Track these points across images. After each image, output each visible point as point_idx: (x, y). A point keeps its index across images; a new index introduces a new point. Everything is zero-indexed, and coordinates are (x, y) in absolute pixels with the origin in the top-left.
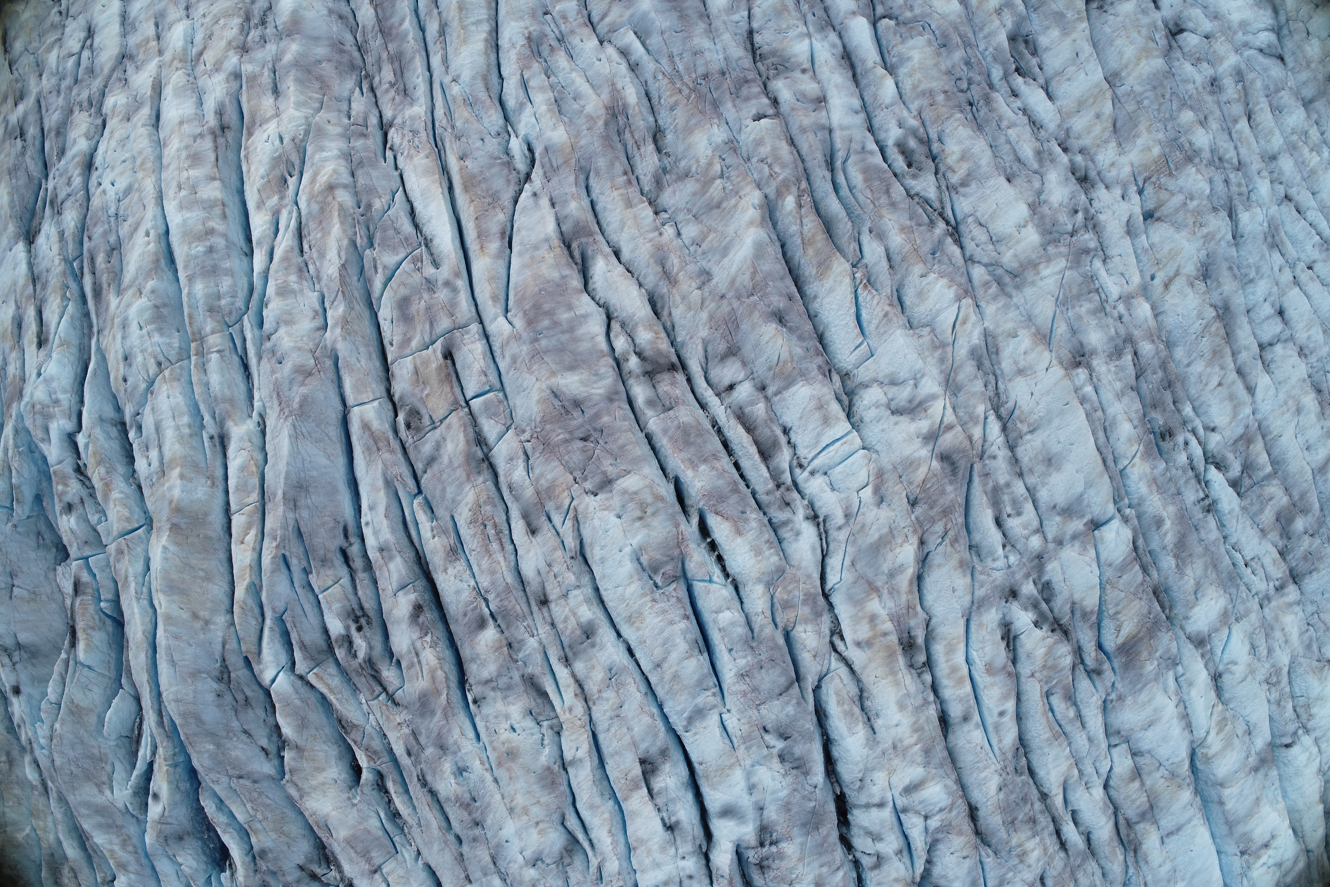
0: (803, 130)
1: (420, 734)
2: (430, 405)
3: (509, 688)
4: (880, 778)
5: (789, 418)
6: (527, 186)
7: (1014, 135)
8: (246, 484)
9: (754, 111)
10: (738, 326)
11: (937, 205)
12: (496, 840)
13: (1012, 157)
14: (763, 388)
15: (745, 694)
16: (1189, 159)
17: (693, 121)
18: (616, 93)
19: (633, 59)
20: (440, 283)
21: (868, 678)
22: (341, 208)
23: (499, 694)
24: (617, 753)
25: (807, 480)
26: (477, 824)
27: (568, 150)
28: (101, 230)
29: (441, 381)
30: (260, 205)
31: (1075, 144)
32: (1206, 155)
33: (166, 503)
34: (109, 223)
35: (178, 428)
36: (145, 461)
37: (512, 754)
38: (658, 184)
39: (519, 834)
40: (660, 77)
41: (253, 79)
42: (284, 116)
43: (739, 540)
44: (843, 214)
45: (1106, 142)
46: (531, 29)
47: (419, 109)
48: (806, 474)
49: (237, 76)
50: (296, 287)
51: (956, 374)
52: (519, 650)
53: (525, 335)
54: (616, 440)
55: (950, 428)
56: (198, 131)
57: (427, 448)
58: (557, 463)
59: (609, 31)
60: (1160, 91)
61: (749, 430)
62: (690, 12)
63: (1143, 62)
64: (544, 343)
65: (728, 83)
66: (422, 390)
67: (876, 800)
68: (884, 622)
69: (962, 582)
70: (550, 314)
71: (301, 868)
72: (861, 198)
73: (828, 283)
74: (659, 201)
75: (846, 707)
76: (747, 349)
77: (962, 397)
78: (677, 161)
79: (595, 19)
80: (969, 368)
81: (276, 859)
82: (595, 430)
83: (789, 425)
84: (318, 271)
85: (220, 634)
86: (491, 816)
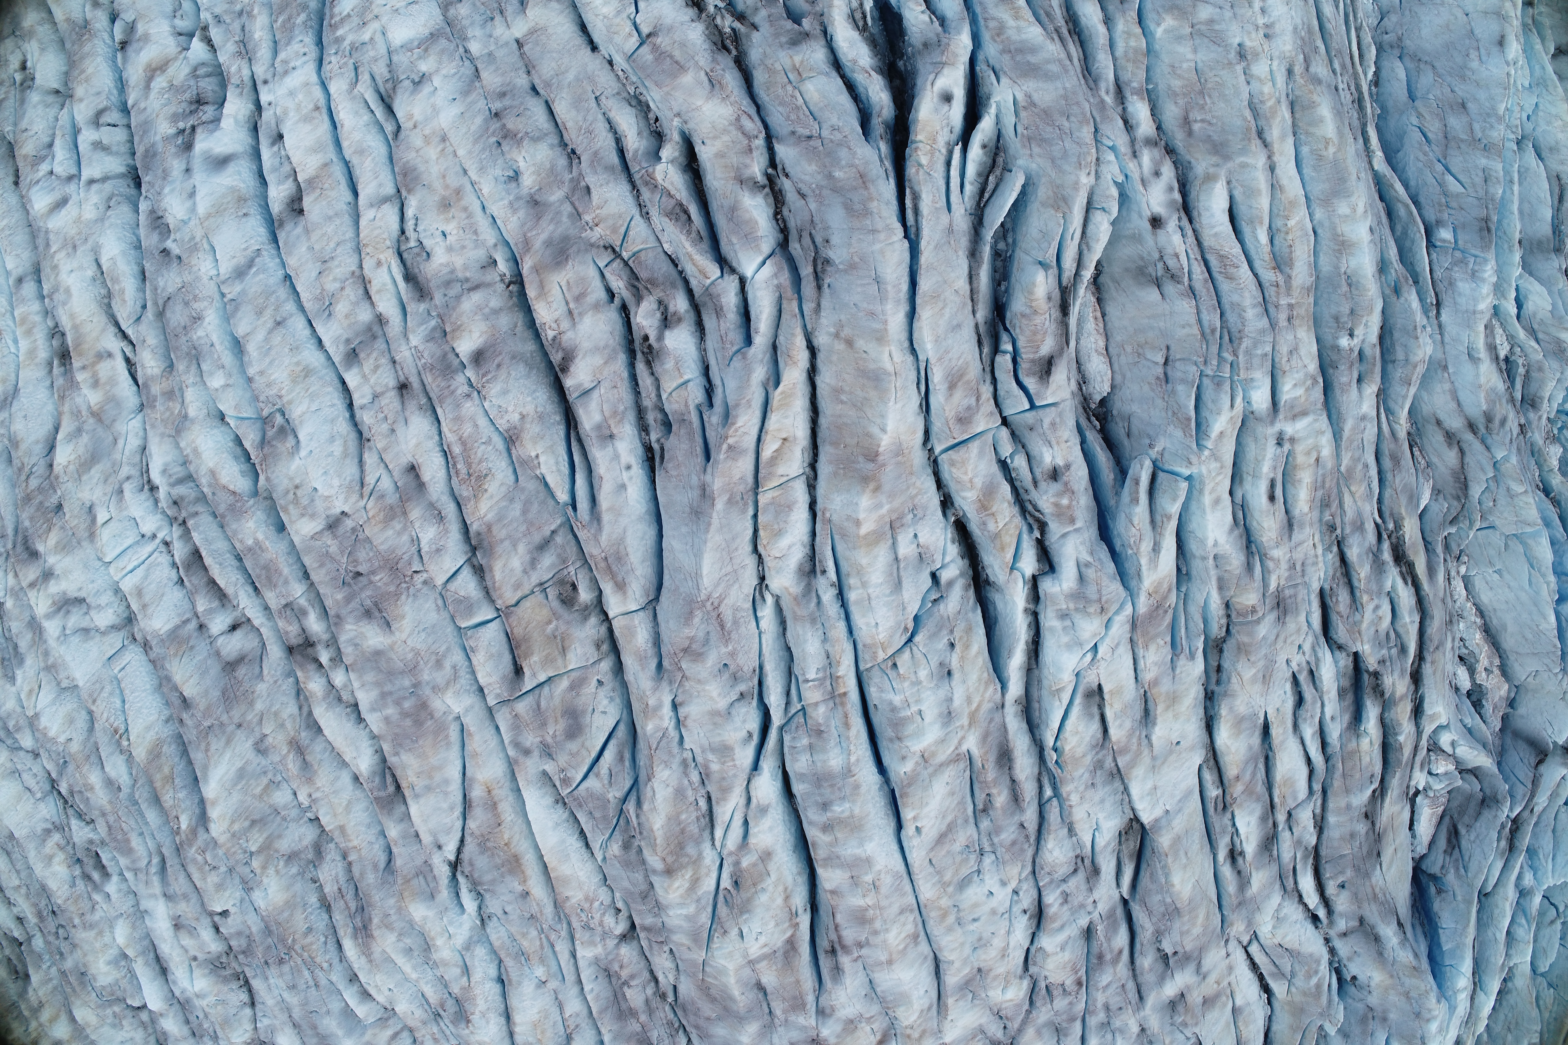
0: (185, 896)
1: (570, 216)
2: (545, 612)
3: (448, 284)
4: (89, 213)
5: (176, 595)
6: (452, 858)
8: (777, 514)
10: (223, 694)
11: (70, 811)
12: (470, 99)
14: (201, 627)
15: (195, 297)
17: (286, 914)
18: (366, 951)
19: (355, 988)
20: (536, 753)
21: (101, 320)
22: (653, 846)
23: (460, 275)
24: (330, 218)
25: (159, 528)
26: (496, 115)
27: (406, 894)
28: (1003, 836)
29: (526, 639)
30: (766, 856)
33: (887, 487)
34: (992, 844)
35: (864, 585)
36: (921, 540)
37: (445, 205)
38: (318, 850)
39: (436, 110)
40: (325, 965)
42: (741, 961)
43: (211, 465)
44: (144, 806)
46: (467, 1031)
47: (585, 954)
48: (160, 536)
49: (822, 1013)
50: (711, 757)
51: (33, 639)
52: (434, 329)
53: (427, 691)
54: (328, 573)
55: (32, 585)
56: (864, 952)
57: (548, 560)
58: (381, 548)
59: (387, 1019)
61: (213, 582)
62: (310, 1032)
64: (407, 683)
66: (556, 629)
67: (95, 187)
68: (85, 380)
69: (18, 426)
70: (405, 715)
71: (755, 27)
72: (132, 823)
73: (151, 736)
74: (318, 831)
75: (117, 287)
76: (215, 669)
77: (26, 616)
78: (301, 874)
79: (405, 1034)
80: (23, 644)
81: (777, 35)
82: (349, 585)
83: (177, 587)
84: (686, 774)
85: (824, 321)
86: (473, 128)
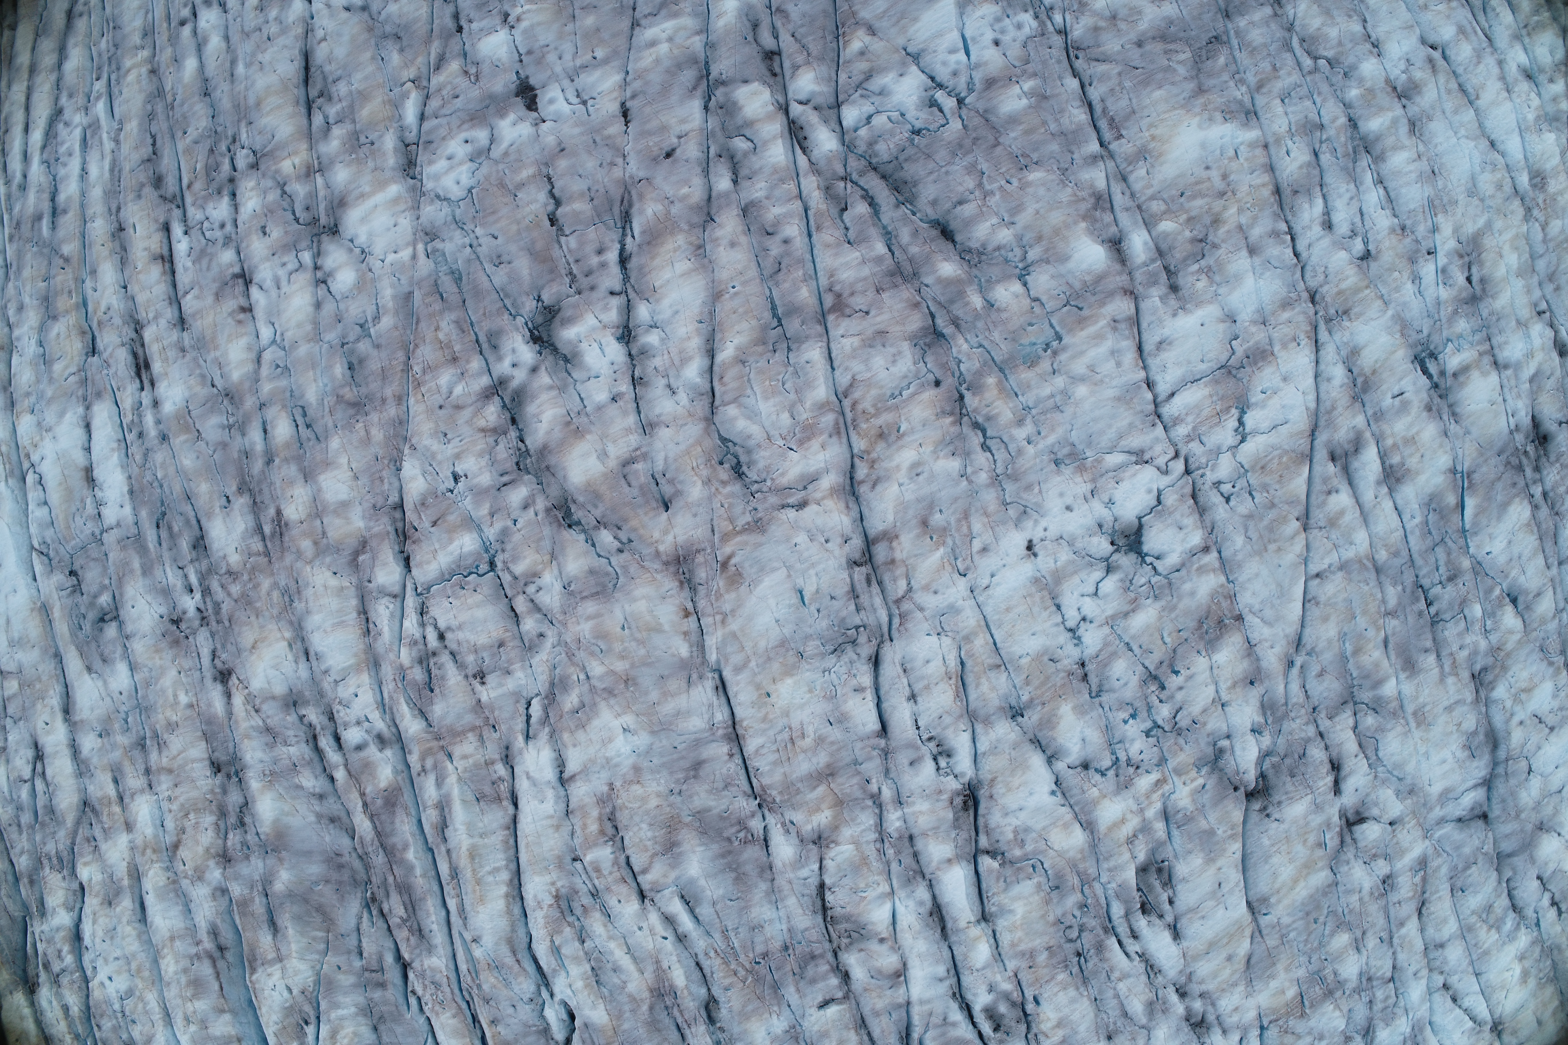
7: (1125, 989)
9: (820, 999)
13: (1117, 1012)
16: (1329, 993)
31: (1195, 989)
32: (1352, 984)
41: (244, 904)
45: (1235, 985)
60: (1314, 915)
63: (1302, 884)
65: (792, 963)
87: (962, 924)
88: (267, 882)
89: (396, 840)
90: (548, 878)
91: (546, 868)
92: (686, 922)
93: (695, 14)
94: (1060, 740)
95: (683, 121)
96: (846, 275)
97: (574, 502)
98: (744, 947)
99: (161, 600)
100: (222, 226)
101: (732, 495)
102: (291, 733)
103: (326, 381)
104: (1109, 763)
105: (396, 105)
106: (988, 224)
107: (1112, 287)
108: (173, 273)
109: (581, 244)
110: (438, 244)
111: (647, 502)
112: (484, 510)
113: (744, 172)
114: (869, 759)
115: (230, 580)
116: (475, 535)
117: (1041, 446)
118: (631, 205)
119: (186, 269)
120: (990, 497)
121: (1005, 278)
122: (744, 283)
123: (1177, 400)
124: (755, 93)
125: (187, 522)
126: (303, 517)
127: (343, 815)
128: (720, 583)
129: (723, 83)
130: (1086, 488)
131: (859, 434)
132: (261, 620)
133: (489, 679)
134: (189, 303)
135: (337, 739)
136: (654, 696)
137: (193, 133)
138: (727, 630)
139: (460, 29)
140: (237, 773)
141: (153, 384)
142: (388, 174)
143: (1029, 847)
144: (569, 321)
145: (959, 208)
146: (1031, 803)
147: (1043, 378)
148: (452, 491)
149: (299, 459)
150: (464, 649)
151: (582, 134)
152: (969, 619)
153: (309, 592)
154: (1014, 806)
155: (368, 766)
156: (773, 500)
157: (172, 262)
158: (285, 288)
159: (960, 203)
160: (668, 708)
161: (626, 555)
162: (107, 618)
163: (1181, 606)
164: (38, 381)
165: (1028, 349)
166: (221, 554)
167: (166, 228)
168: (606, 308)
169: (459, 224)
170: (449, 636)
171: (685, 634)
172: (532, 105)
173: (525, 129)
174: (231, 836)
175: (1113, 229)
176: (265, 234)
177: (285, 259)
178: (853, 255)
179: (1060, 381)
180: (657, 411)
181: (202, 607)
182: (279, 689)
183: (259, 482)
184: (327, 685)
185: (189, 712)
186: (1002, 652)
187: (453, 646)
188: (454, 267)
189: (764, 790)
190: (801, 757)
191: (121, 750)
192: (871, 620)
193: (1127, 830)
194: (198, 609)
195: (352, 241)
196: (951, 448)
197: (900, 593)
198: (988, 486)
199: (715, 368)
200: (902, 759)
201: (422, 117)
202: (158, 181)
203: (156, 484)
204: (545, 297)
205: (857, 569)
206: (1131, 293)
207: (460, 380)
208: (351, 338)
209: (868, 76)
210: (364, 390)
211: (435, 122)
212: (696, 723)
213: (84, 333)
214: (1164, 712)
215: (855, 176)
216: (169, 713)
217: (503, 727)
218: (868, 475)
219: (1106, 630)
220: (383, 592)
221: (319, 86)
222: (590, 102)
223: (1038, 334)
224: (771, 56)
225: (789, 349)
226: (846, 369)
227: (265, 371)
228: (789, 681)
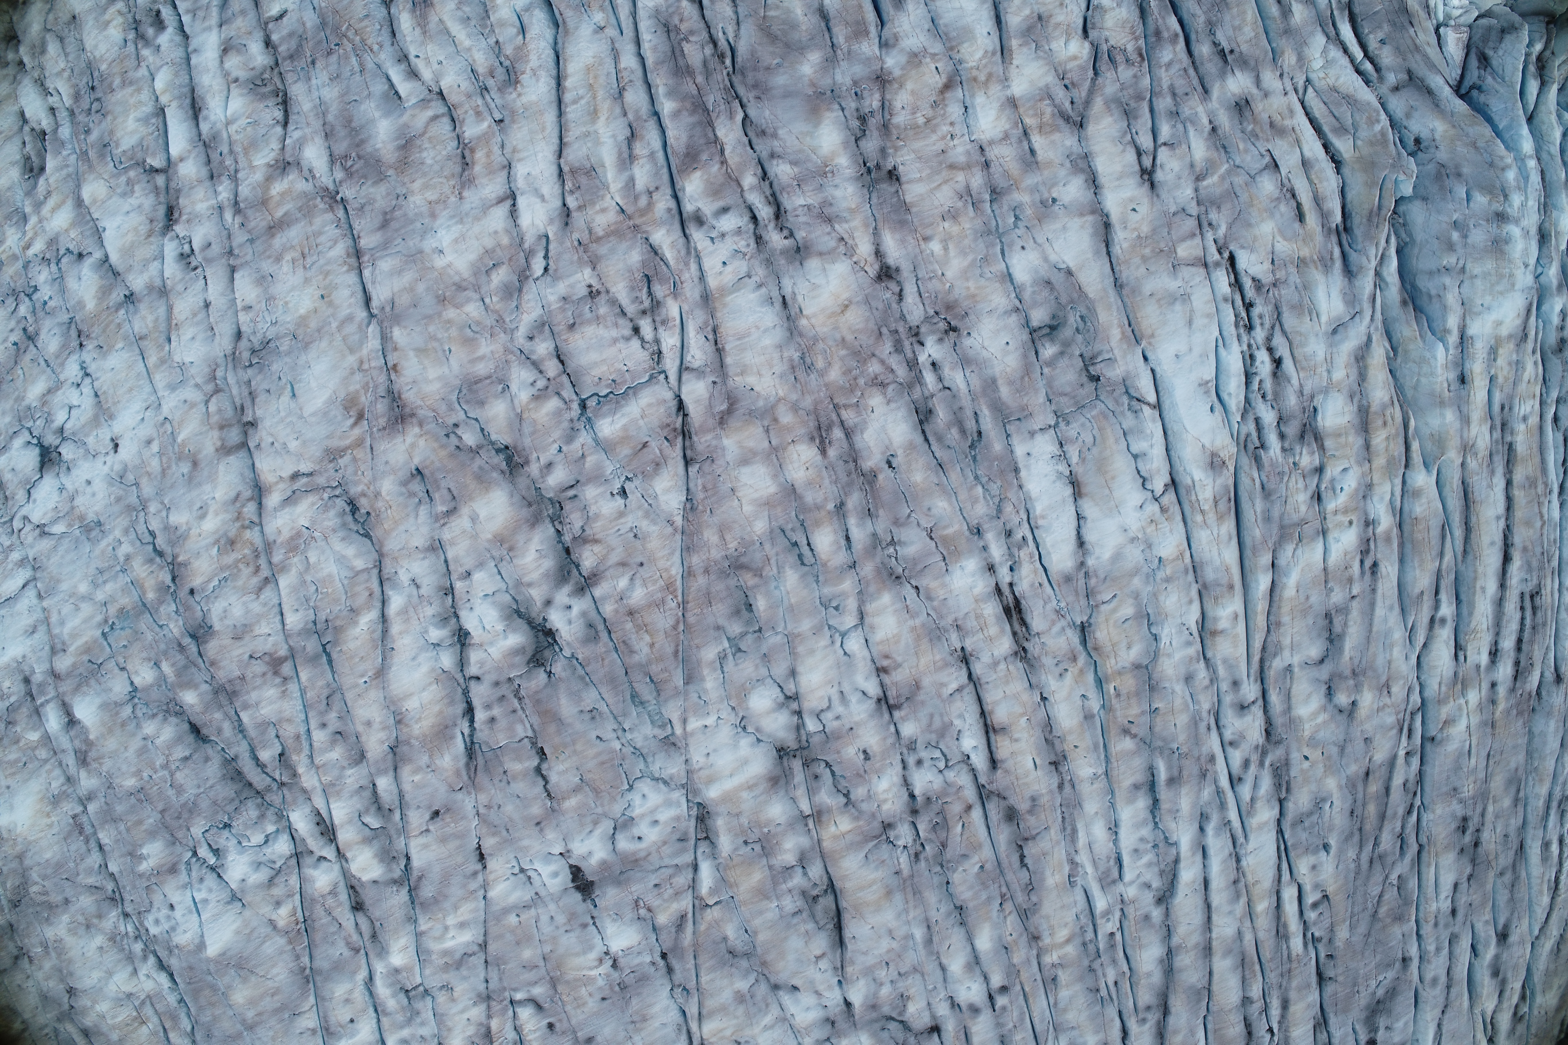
87: (174, 104)
88: (831, 60)
89: (688, 119)
90: (524, 99)
91: (526, 109)
92: (396, 74)
93: (429, 952)
94: (96, 277)
95: (425, 846)
96: (271, 692)
97: (502, 472)
98: (347, 58)
99: (971, 353)
100: (919, 762)
101: (356, 483)
102: (802, 219)
103: (777, 592)
104: (64, 260)
105: (722, 881)
106: (162, 738)
107: (68, 682)
108: (983, 713)
109: (511, 729)
110: (661, 734)
111: (432, 474)
112: (590, 461)
113: (367, 794)
114: (241, 246)
115: (881, 378)
116: (600, 435)
117: (111, 537)
118: (467, 765)
119: (961, 716)
120: (148, 490)
121: (147, 689)
122: (356, 685)
123: (20, 582)
124: (364, 869)
125: (940, 439)
126: (791, 447)
127: (755, 141)
128: (364, 400)
129: (395, 882)
130: (78, 501)
131: (252, 544)
132: (838, 336)
133: (584, 291)
134: (956, 678)
135: (754, 218)
136: (421, 287)
137: (972, 866)
138: (357, 355)
139: (664, 956)
140: (869, 171)
141: (998, 590)
142: (722, 809)
143: (123, 179)
144: (518, 651)
145: (187, 753)
146: (118, 220)
147: (112, 599)
148: (627, 478)
149: (802, 508)
150: (610, 319)
151: (520, 839)
152: (161, 379)
153: (779, 368)
154: (132, 215)
155: (714, 191)
156: (321, 480)
157: (986, 725)
158: (834, 692)
159: (186, 759)
160: (408, 277)
161: (451, 421)
162: (1046, 331)
163: (11, 402)
164: (1155, 595)
165: (126, 624)
166: (893, 405)
167: (994, 763)
168: (482, 664)
169: (638, 753)
170: (628, 332)
171: (396, 349)
172: (576, 872)
173: (579, 848)
174: (876, 104)
175: (72, 733)
176: (865, 752)
177: (836, 724)
178: (267, 711)
179: (100, 596)
180: (426, 563)
181: (917, 347)
182: (813, 264)
183: (850, 484)
184: (760, 272)
185: (928, 232)
186: (137, 351)
187: (622, 321)
188: (640, 709)
189: (331, 207)
190: (295, 242)
191: (1023, 185)
192: (241, 372)
193: (51, 203)
194: (922, 344)
195: (759, 740)
196: (178, 533)
197: (214, 399)
198: (149, 500)
199: (379, 605)
200: (216, 249)
201: (696, 868)
202: (1011, 815)
203: (984, 480)
204: (542, 676)
205: (250, 419)
206: (55, 675)
207: (623, 592)
208: (750, 638)
209: (271, 881)
210: (732, 582)
211: (678, 861)
212: (385, 265)
213: (1096, 649)
214: (23, 309)
215: (275, 786)
216: (955, 229)
217: (569, 244)
218: (243, 506)
219: (62, 377)
220: (699, 373)
221: (819, 908)
222: (516, 870)
223: (120, 638)
224: (358, 907)
225: (315, 623)
226: (265, 604)
227: (852, 604)
228: (302, 311)
